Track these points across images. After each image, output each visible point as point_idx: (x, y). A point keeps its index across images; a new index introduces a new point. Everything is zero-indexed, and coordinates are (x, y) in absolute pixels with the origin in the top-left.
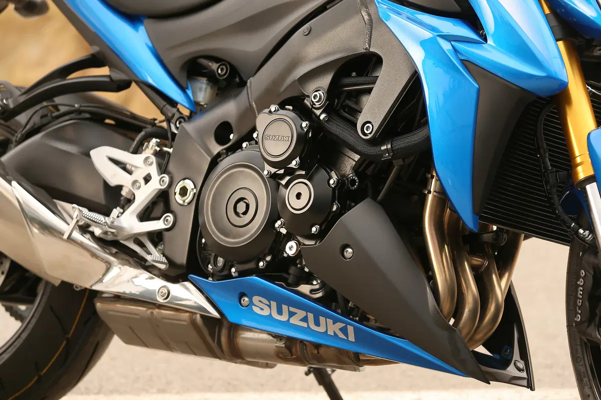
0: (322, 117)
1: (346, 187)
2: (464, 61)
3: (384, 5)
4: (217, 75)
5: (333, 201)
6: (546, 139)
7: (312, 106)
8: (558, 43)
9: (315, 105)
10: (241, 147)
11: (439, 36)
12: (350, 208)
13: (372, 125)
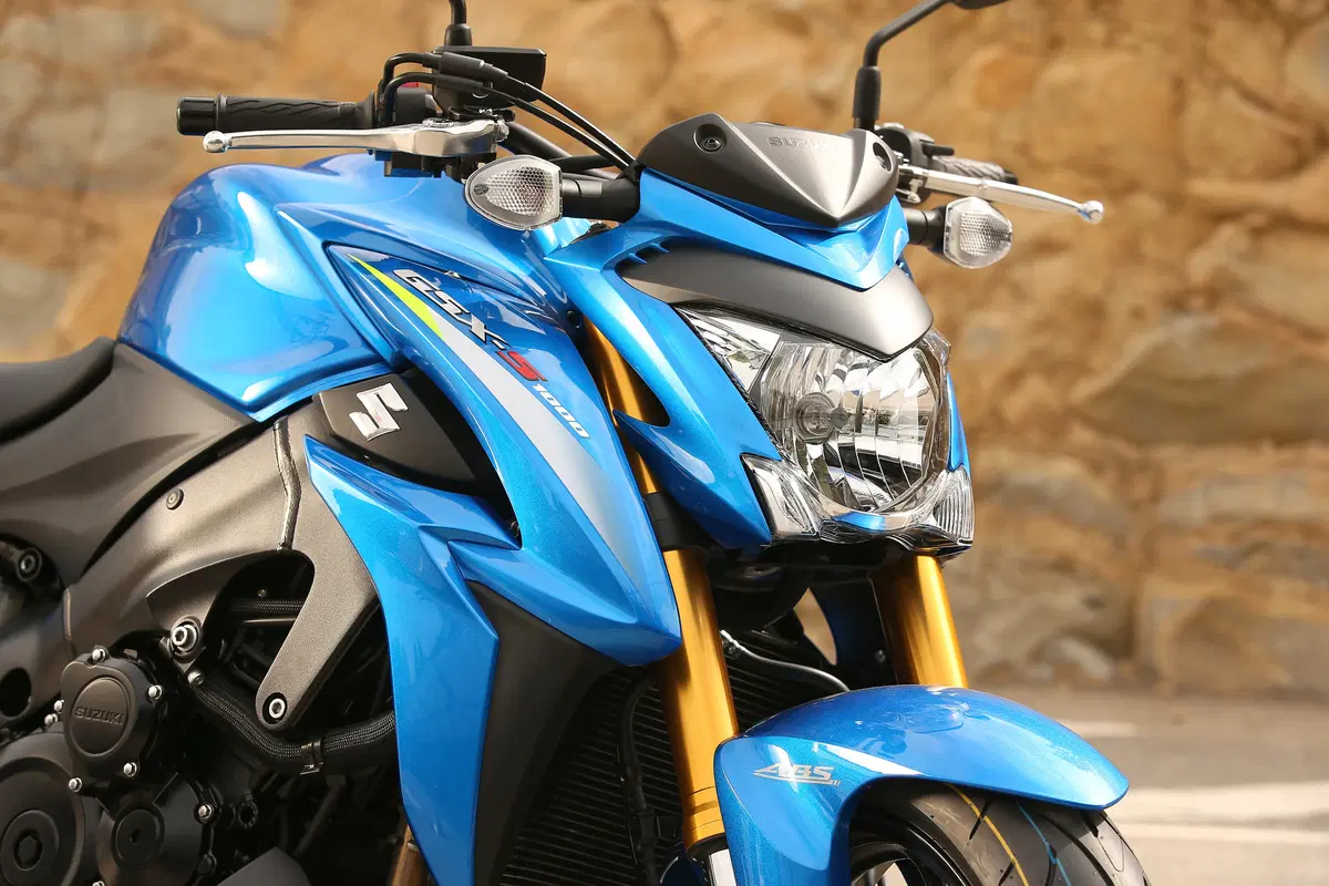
0: (193, 676)
1: (232, 823)
2: (471, 584)
3: (328, 460)
4: (18, 571)
5: (204, 850)
6: (637, 747)
7: (173, 652)
8: (668, 555)
9: (180, 652)
10: (42, 725)
11: (425, 529)
12: (238, 865)
13: (285, 702)
